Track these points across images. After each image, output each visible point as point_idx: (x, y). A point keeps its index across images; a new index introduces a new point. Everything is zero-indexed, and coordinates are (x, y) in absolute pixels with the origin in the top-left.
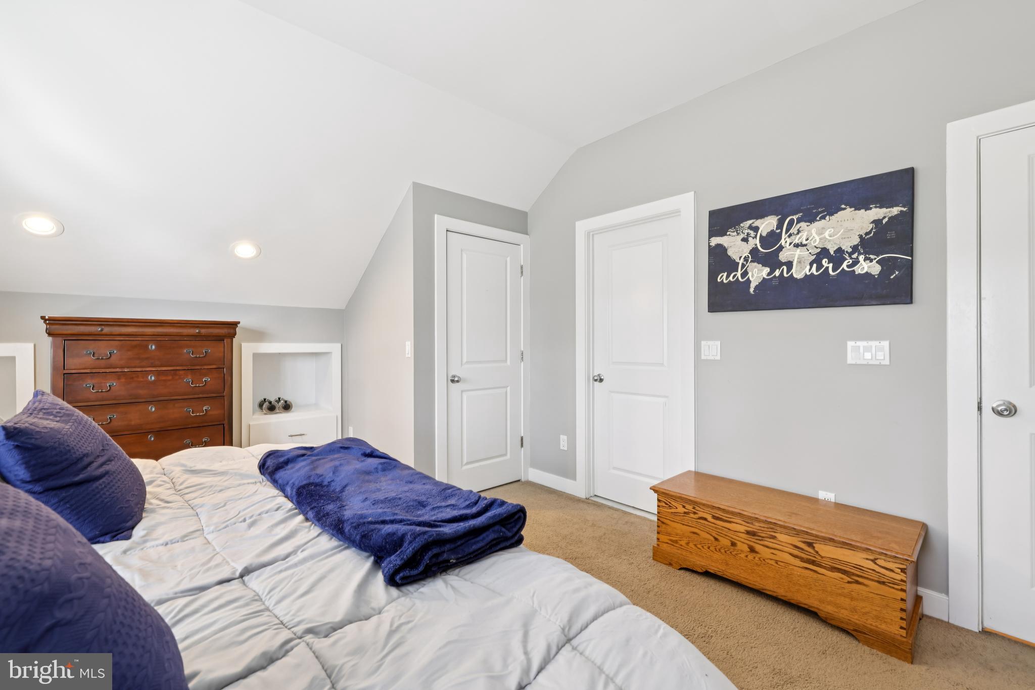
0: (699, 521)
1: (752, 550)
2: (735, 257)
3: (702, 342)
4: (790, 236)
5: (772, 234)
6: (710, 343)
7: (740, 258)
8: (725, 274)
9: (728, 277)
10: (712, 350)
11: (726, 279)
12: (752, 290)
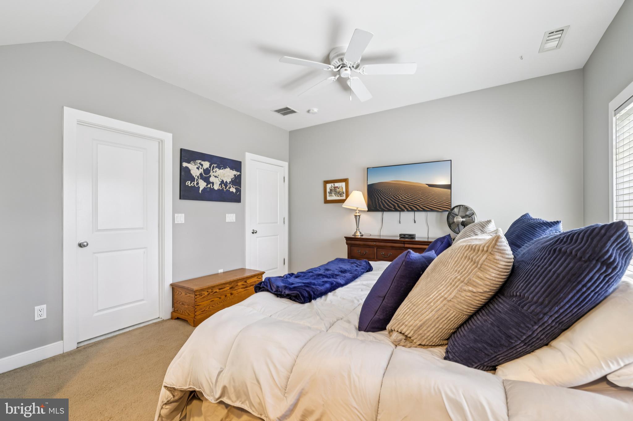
0: (214, 294)
1: (231, 294)
2: (194, 175)
3: (175, 214)
4: (213, 172)
5: (207, 169)
6: (180, 215)
7: (196, 176)
8: (190, 182)
9: (191, 183)
10: (180, 218)
11: (190, 185)
12: (200, 191)
